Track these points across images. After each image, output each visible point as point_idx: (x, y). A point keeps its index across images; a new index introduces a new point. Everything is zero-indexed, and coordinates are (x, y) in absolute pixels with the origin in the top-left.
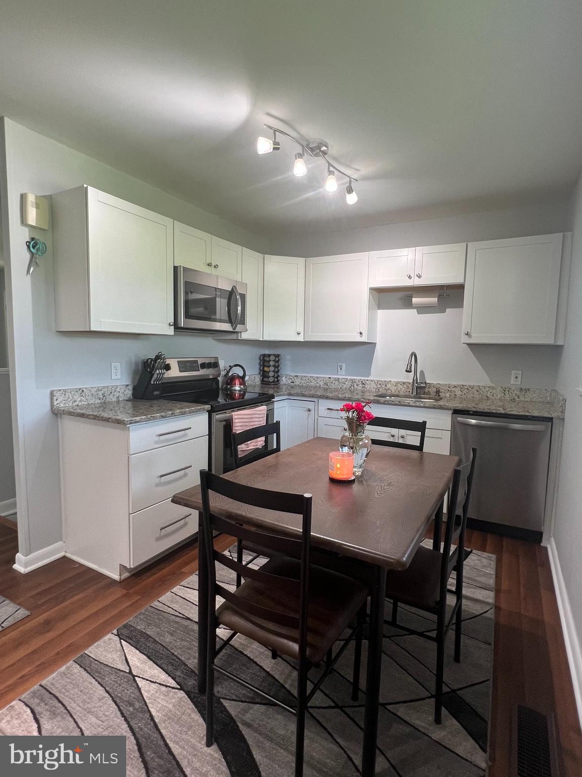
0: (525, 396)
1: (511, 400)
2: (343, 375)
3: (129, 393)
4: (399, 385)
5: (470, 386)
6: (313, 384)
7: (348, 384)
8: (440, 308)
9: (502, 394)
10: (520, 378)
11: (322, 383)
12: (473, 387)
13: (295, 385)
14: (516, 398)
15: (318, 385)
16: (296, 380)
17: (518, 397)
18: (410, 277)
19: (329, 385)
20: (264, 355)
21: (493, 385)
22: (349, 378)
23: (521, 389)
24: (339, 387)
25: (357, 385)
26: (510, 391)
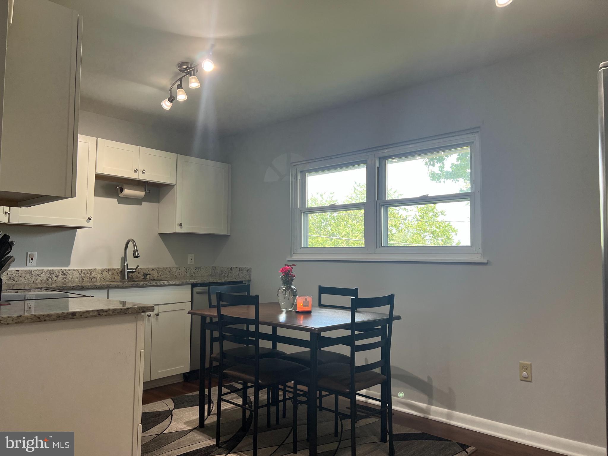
0: (198, 273)
2: (36, 266)
10: (193, 259)
12: (166, 269)
14: (193, 274)
18: (136, 171)
21: (179, 266)
23: (196, 268)
25: (57, 276)
26: (190, 270)
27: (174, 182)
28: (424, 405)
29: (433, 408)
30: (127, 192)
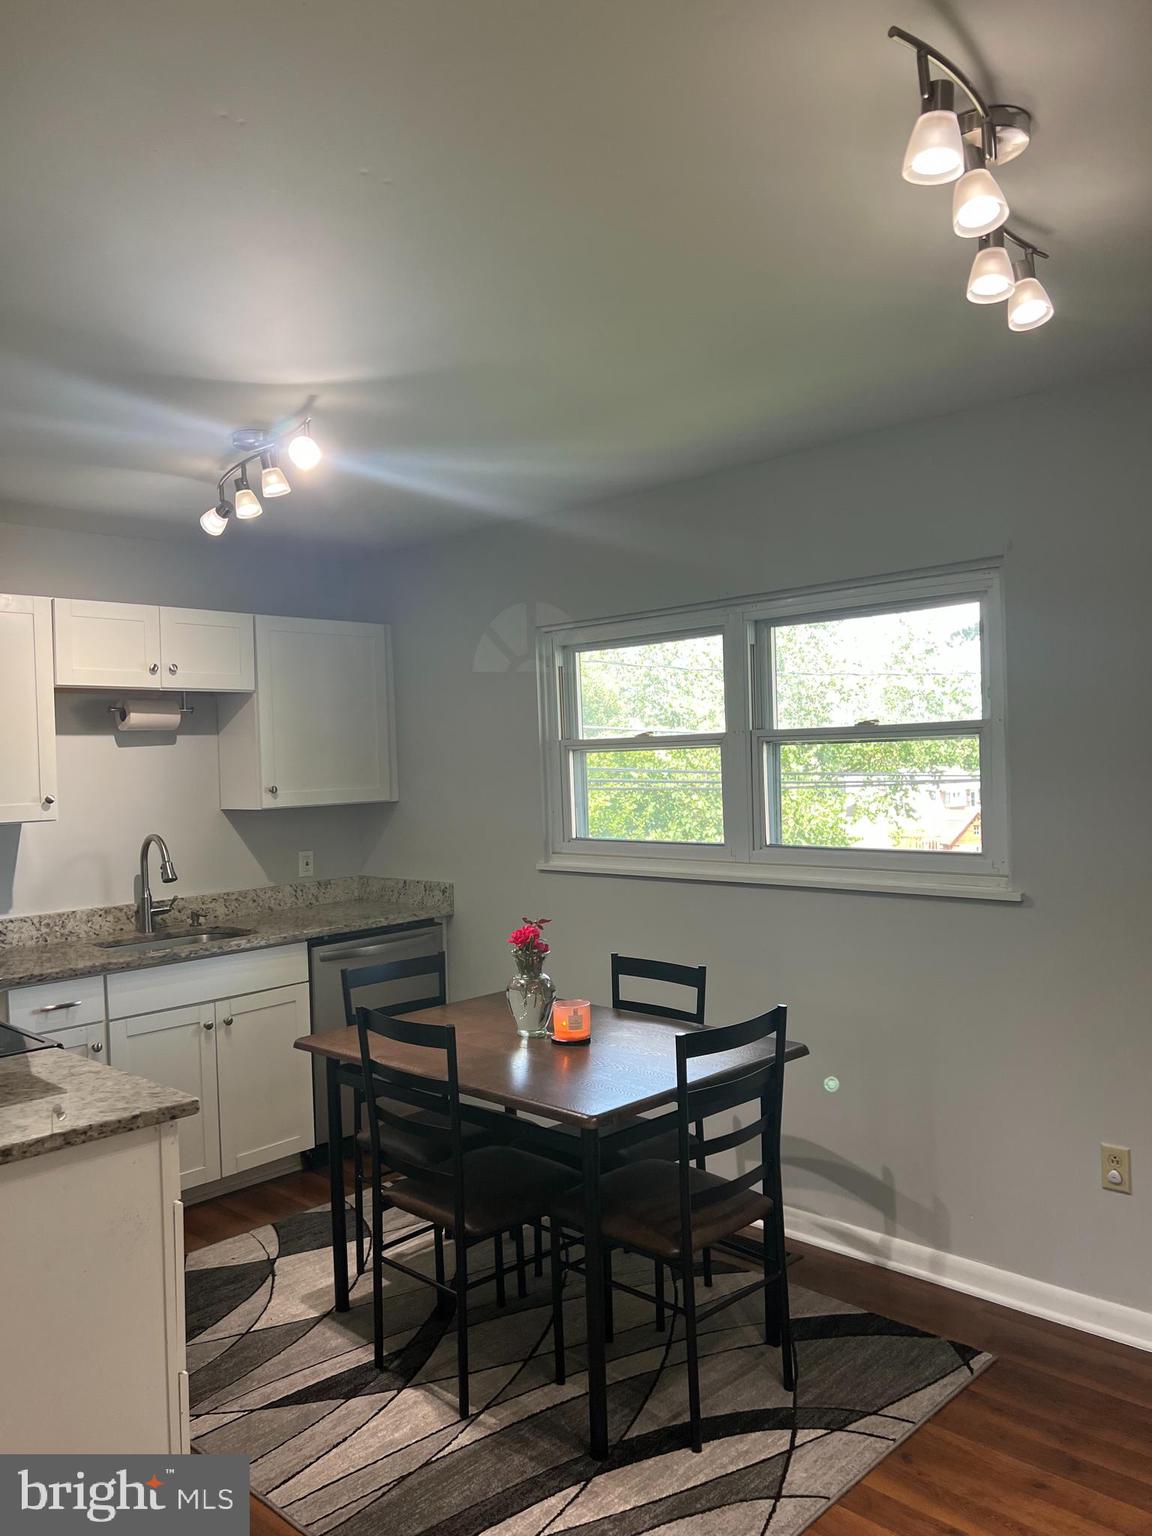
0: (327, 896)
1: (307, 906)
5: (240, 893)
9: (293, 899)
10: (311, 862)
12: (245, 895)
18: (153, 670)
21: (276, 885)
23: (318, 883)
27: (251, 687)
28: (875, 1236)
29: (898, 1243)
30: (136, 718)
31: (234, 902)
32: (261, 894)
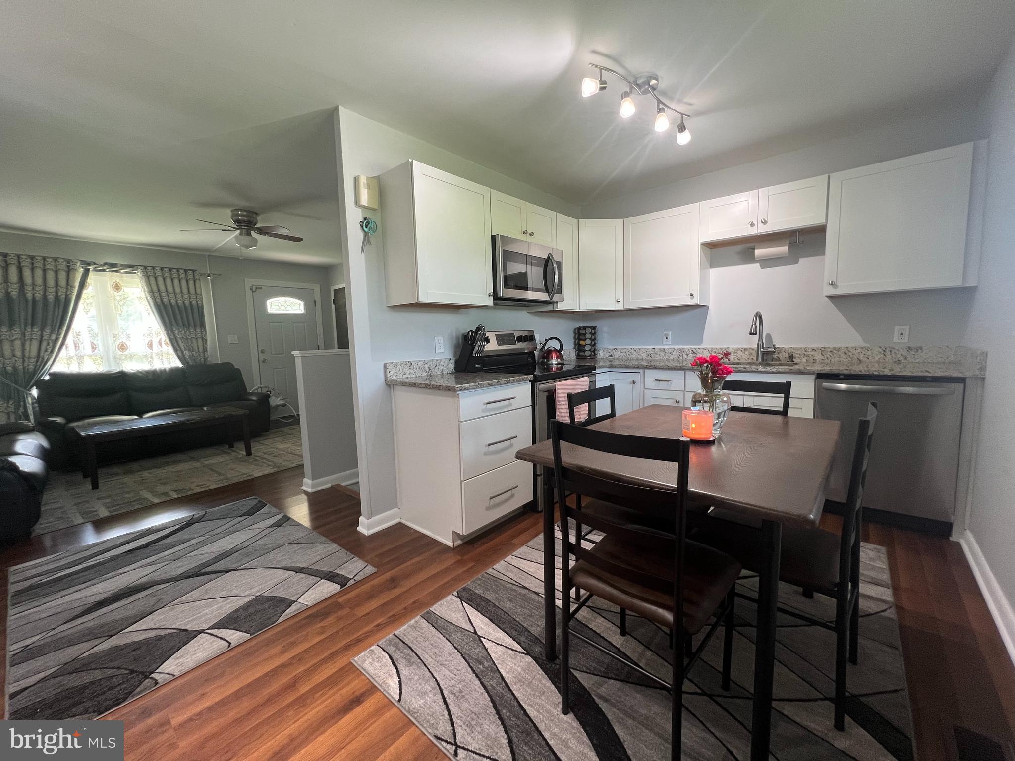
0: (916, 356)
1: (895, 362)
2: (669, 345)
3: (452, 366)
4: (739, 352)
5: (834, 348)
6: (635, 356)
7: (675, 355)
8: (791, 259)
9: (882, 356)
10: (907, 334)
11: (644, 355)
12: (838, 350)
13: (614, 359)
14: (902, 359)
15: (640, 357)
16: (615, 353)
17: (906, 358)
18: (752, 225)
19: (653, 356)
20: (579, 329)
21: (868, 345)
22: (677, 347)
23: (910, 348)
24: (665, 358)
25: (687, 355)
26: (893, 351)
27: (822, 222)
31: (829, 353)
32: (851, 350)
